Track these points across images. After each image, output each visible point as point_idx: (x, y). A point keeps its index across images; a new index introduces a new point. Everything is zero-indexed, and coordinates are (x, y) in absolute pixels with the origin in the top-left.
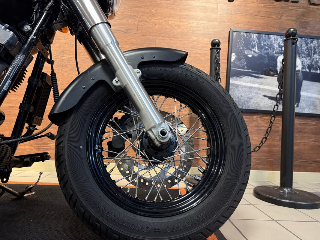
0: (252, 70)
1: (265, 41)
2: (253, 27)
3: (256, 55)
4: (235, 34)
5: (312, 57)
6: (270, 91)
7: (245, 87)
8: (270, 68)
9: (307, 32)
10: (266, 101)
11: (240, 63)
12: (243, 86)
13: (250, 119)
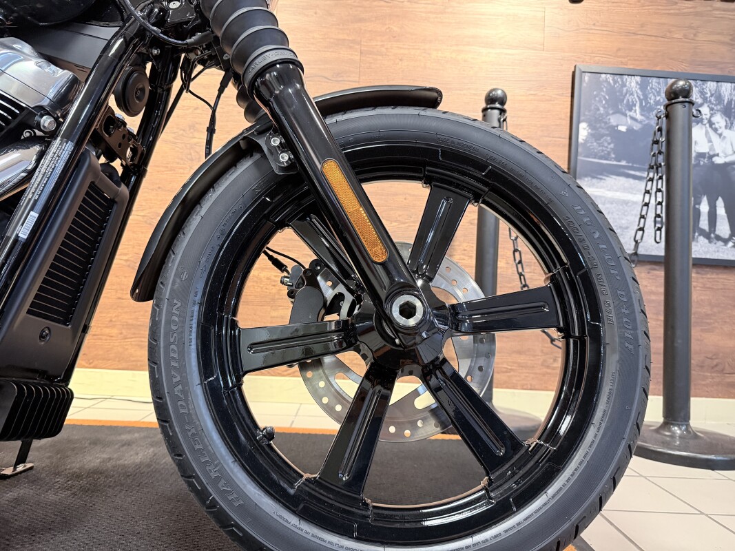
0: (627, 162)
1: (659, 93)
2: (630, 60)
3: (636, 127)
4: (587, 77)
11: (600, 145)
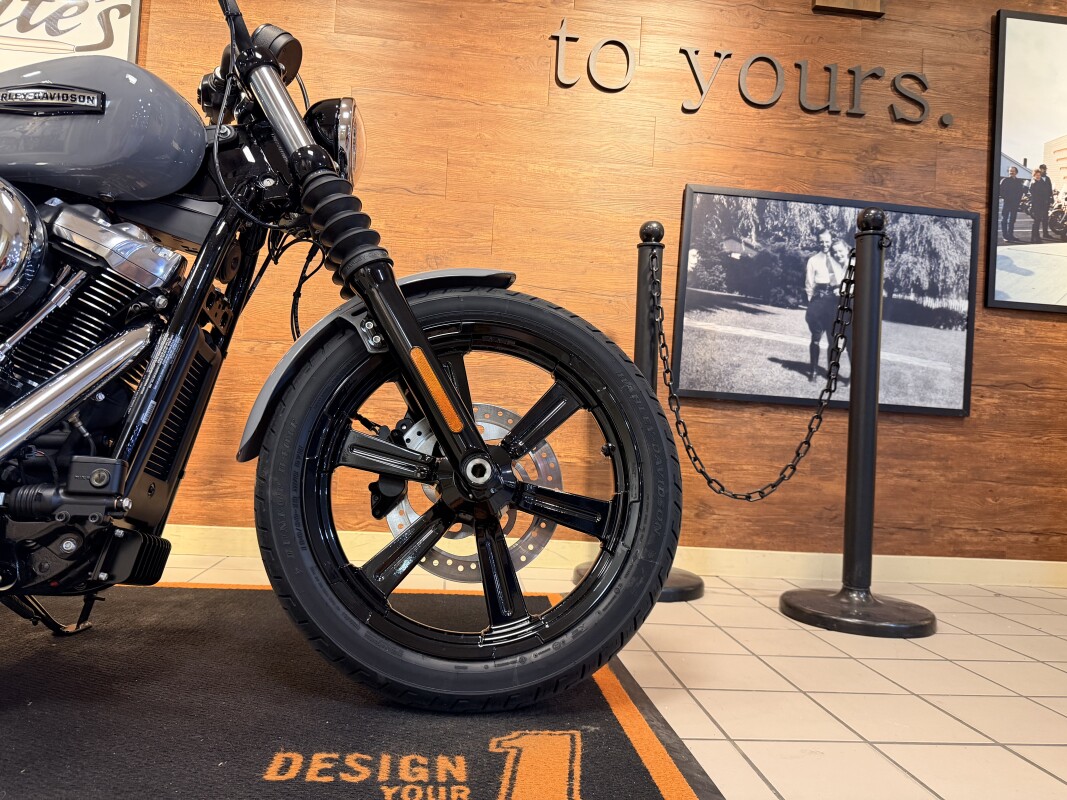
0: (741, 293)
1: (777, 218)
2: (747, 179)
3: (752, 254)
4: (698, 198)
5: (896, 259)
6: (785, 346)
7: (722, 337)
8: (788, 286)
9: (886, 193)
10: (776, 374)
11: (710, 274)
12: (715, 333)
13: (735, 418)
